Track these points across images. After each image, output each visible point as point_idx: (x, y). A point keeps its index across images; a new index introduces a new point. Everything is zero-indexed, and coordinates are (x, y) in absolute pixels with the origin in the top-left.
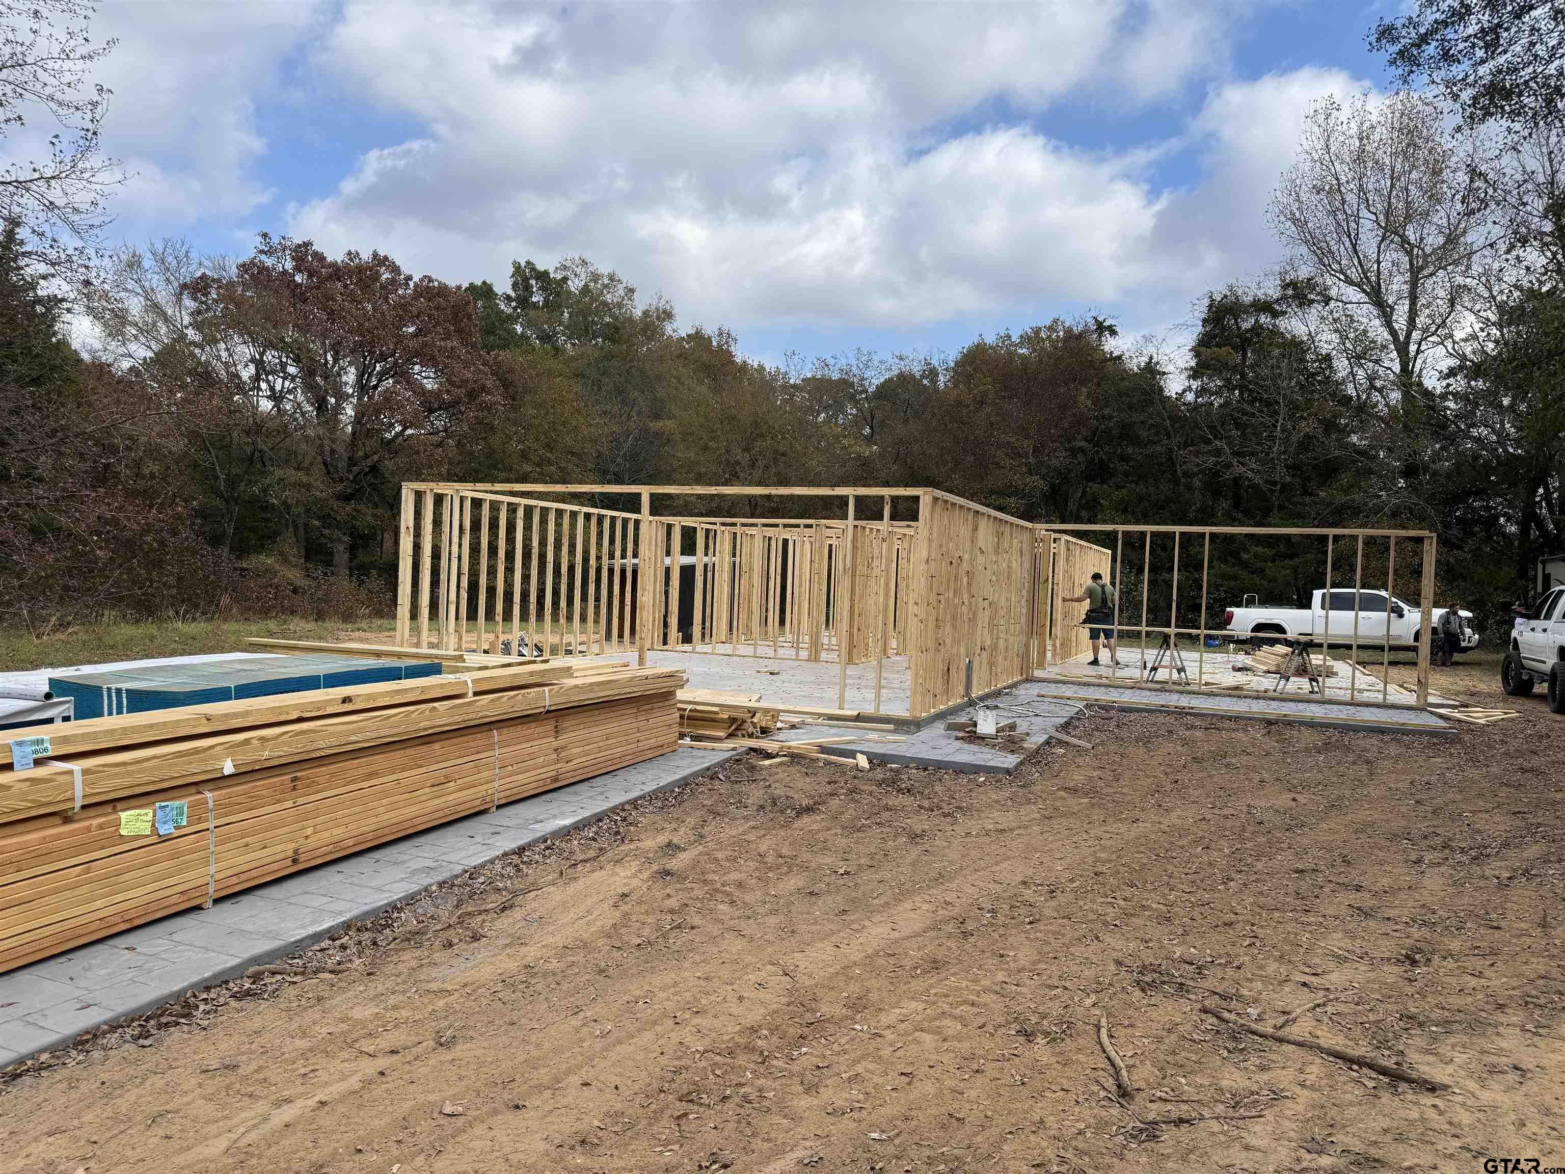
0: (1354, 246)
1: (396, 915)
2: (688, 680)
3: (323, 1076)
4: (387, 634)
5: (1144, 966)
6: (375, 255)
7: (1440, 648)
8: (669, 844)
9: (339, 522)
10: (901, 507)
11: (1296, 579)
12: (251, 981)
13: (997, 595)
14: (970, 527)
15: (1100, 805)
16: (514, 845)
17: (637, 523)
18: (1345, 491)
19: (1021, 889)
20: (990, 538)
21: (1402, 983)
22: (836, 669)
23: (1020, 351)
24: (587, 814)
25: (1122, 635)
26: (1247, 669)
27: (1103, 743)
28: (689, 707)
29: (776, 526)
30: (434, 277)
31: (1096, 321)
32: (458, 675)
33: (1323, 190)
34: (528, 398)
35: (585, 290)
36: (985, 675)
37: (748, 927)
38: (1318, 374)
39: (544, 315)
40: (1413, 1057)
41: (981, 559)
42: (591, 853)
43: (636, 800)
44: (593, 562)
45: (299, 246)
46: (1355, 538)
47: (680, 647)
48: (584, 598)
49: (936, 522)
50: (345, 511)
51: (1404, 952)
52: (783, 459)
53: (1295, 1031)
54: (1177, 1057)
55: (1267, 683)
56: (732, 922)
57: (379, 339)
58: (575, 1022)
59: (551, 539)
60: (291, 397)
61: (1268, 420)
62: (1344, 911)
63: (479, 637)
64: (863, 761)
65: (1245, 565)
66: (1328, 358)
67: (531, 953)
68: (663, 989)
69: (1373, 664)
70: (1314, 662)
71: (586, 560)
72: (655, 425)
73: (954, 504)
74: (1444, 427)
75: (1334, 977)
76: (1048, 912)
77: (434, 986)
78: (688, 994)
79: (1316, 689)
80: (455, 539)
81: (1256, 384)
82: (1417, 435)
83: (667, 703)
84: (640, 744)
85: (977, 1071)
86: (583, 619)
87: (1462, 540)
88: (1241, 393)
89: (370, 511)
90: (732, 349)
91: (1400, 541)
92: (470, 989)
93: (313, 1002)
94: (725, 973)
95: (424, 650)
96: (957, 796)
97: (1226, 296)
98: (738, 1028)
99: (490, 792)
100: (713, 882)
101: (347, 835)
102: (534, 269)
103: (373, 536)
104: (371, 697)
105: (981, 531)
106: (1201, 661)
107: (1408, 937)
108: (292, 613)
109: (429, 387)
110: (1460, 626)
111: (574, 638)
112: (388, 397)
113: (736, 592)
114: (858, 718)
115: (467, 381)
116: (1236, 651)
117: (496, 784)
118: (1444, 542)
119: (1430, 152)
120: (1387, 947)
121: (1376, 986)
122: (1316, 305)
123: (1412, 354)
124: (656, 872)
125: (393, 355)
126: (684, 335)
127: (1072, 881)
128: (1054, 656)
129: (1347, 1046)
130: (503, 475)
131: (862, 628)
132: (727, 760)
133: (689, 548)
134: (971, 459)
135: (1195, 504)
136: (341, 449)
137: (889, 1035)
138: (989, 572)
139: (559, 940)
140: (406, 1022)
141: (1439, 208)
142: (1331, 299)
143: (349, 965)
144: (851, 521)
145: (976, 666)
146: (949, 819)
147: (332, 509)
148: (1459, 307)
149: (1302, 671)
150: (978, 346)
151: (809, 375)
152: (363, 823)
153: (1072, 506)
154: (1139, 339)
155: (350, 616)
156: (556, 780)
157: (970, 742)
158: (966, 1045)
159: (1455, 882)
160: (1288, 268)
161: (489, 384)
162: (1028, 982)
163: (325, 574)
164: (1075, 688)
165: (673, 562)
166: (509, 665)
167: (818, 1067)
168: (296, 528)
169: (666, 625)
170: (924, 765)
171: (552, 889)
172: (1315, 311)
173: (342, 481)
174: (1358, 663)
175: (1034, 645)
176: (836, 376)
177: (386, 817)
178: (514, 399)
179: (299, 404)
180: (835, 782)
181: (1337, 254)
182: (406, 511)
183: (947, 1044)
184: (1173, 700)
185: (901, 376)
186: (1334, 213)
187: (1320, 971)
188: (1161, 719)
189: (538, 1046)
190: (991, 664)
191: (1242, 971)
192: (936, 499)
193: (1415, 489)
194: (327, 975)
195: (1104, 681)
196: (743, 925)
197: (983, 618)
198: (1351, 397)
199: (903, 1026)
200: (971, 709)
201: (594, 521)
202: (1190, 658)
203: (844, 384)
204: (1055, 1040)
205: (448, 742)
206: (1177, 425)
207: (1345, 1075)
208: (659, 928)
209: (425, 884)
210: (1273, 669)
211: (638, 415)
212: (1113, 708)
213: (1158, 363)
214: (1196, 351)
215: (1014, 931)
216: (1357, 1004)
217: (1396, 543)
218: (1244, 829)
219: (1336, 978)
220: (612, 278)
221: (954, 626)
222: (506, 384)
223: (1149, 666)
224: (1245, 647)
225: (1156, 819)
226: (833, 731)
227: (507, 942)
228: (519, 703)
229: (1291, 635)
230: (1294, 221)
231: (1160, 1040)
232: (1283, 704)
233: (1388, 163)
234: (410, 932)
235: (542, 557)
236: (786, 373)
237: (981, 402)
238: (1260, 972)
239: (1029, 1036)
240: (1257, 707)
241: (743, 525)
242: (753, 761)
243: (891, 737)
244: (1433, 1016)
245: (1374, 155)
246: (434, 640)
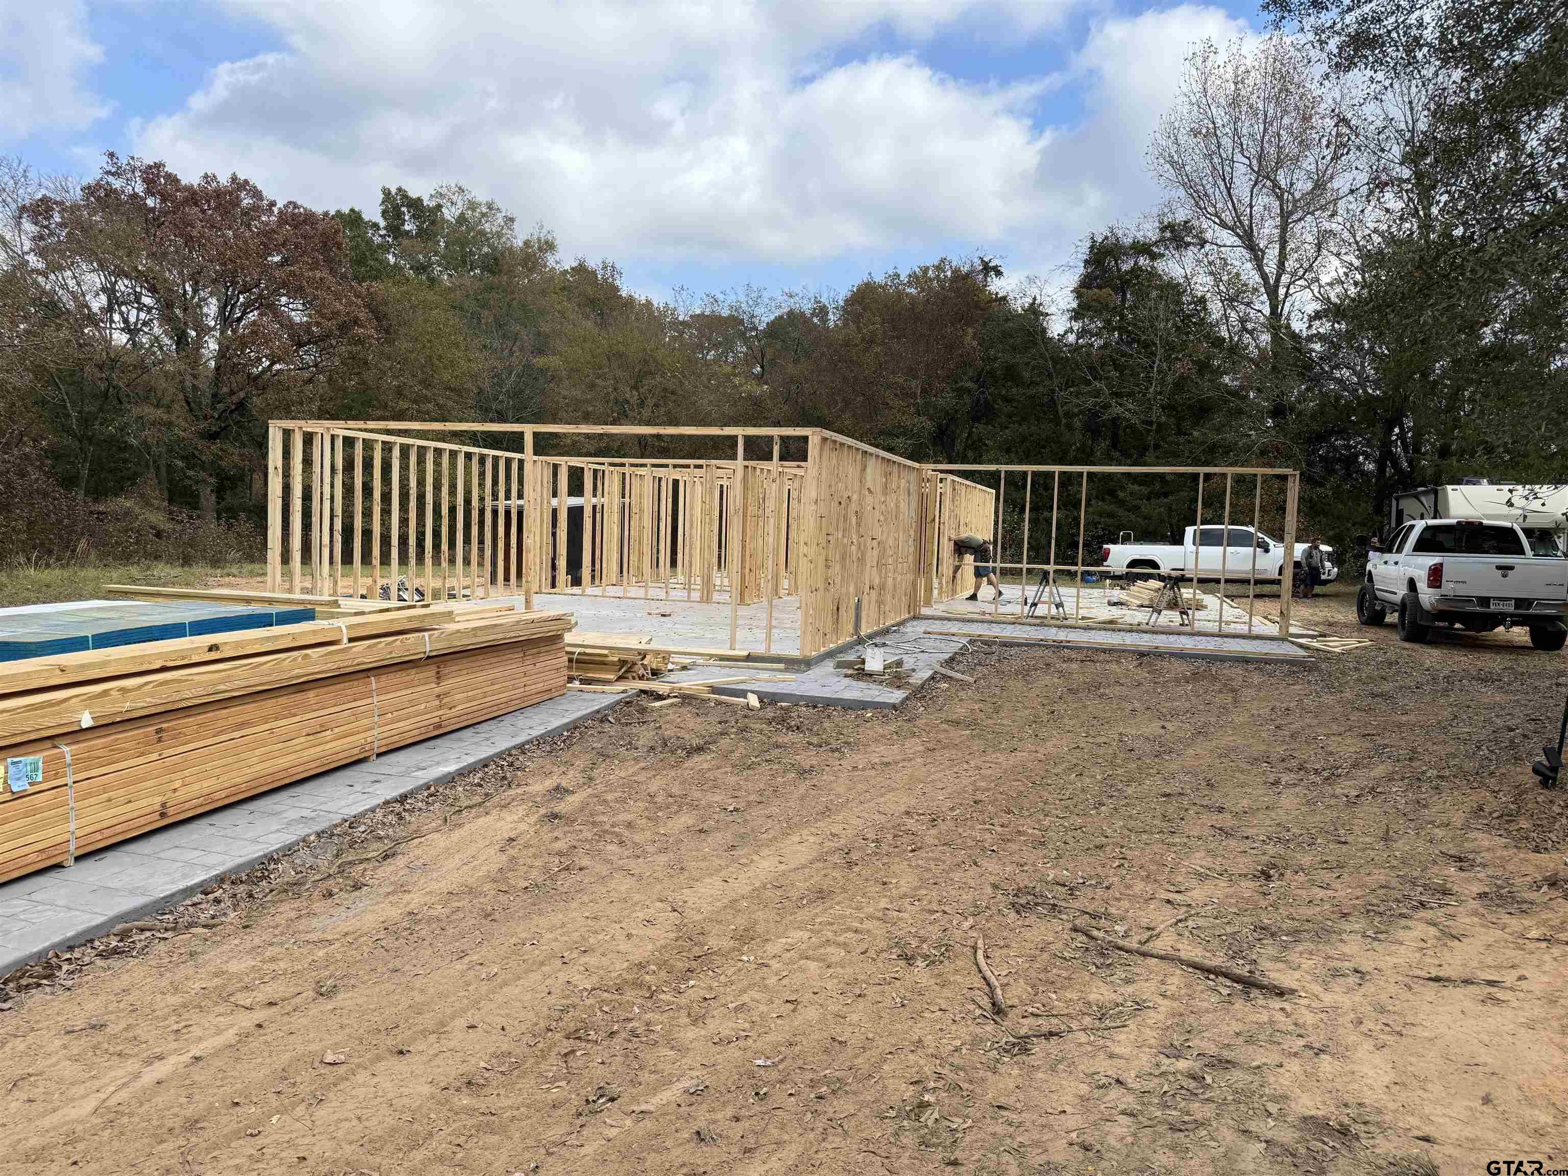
0: (1229, 190)
1: (272, 866)
2: (576, 623)
3: (196, 1031)
4: (259, 579)
5: (1019, 889)
6: (234, 179)
7: (1303, 581)
8: (557, 788)
9: (204, 462)
10: (793, 448)
11: (1170, 517)
12: (118, 938)
13: (885, 535)
14: (859, 468)
15: (980, 737)
16: (395, 794)
17: (521, 462)
18: (1218, 430)
19: (905, 819)
20: (878, 477)
21: (1257, 897)
22: (727, 611)
23: (908, 290)
24: (471, 760)
25: (1004, 572)
26: (1122, 604)
27: (984, 677)
28: (578, 650)
29: (666, 466)
30: (299, 203)
31: (982, 261)
32: (331, 621)
33: (1200, 133)
34: (403, 331)
35: (462, 219)
36: (874, 615)
37: (636, 866)
38: (1193, 316)
39: (418, 244)
40: (1265, 964)
41: (869, 499)
42: (477, 799)
43: (523, 744)
44: (475, 503)
45: (150, 167)
46: (1224, 475)
47: (570, 590)
48: (467, 540)
49: (825, 463)
50: (209, 451)
51: (1259, 868)
52: (673, 398)
53: (1159, 946)
54: (1049, 975)
55: (1141, 617)
56: (621, 862)
57: (243, 269)
58: (459, 966)
59: (429, 480)
60: (146, 330)
61: (1144, 361)
62: (1207, 832)
63: (355, 581)
64: (753, 700)
65: (1121, 503)
66: (1202, 301)
67: (414, 900)
68: (551, 929)
69: (1240, 597)
70: (1185, 596)
71: (468, 502)
72: (539, 361)
73: (842, 445)
74: (1309, 368)
75: (1195, 893)
76: (929, 840)
77: (313, 937)
78: (576, 934)
79: (1186, 622)
80: (327, 480)
81: (1135, 325)
82: (1285, 376)
83: (554, 647)
84: (527, 689)
85: (860, 996)
86: (467, 562)
87: (1324, 478)
88: (1120, 335)
89: (236, 451)
90: (617, 283)
91: (1266, 479)
92: (351, 938)
93: (184, 957)
94: (613, 911)
95: (297, 596)
96: (845, 731)
97: (1106, 238)
98: (626, 965)
99: (369, 740)
100: (602, 823)
101: (218, 787)
102: (405, 196)
103: (241, 478)
104: (238, 644)
105: (869, 470)
106: (1078, 597)
107: (1264, 854)
108: (155, 558)
109: (297, 319)
110: (1321, 561)
111: (457, 579)
112: (255, 329)
113: (626, 533)
114: (749, 658)
115: (338, 313)
116: (1112, 586)
117: (375, 732)
118: (1307, 479)
119: (1301, 98)
120: (1244, 864)
121: (1233, 901)
122: (1192, 247)
123: (1281, 297)
124: (544, 816)
125: (257, 286)
126: (567, 267)
127: (952, 809)
128: (940, 594)
129: (1205, 957)
130: (379, 413)
131: (753, 569)
132: (618, 703)
133: (576, 488)
134: (861, 398)
135: (1075, 443)
136: (204, 385)
137: (775, 965)
138: (877, 512)
139: (444, 886)
140: (284, 974)
141: (1307, 153)
142: (1207, 242)
143: (224, 919)
144: (740, 462)
145: (865, 603)
146: (836, 755)
147: (196, 449)
148: (1325, 252)
149: (1173, 605)
150: (866, 284)
151: (698, 312)
152: (234, 774)
153: (959, 447)
154: (1023, 279)
155: (218, 561)
156: (440, 727)
157: (859, 679)
158: (849, 970)
159: (1308, 801)
160: (1166, 210)
161: (362, 316)
162: (909, 907)
163: (191, 517)
164: (960, 624)
165: (560, 504)
166: (387, 610)
167: (705, 999)
168: (158, 468)
169: (554, 567)
170: (813, 703)
171: (436, 836)
172: (1190, 254)
173: (205, 418)
174: (1227, 596)
175: (922, 583)
176: (725, 313)
177: (258, 768)
178: (387, 332)
179: (157, 338)
180: (726, 722)
181: (1212, 197)
182: (274, 450)
183: (831, 971)
184: (1052, 634)
185: (791, 313)
186: (1210, 157)
187: (1183, 889)
188: (1040, 653)
189: (422, 991)
190: (880, 603)
191: (1111, 891)
192: (825, 440)
193: (1282, 429)
194: (200, 930)
195: (988, 617)
196: (632, 864)
197: (872, 556)
198: (1224, 339)
199: (788, 955)
200: (860, 647)
201: (475, 461)
202: (1068, 593)
203: (734, 321)
204: (933, 962)
205: (322, 690)
206: (1059, 366)
207: (1202, 984)
208: (546, 869)
209: (303, 834)
210: (1147, 603)
211: (521, 350)
212: (995, 643)
213: (1041, 304)
214: (1078, 292)
215: (897, 859)
216: (1216, 918)
217: (1264, 482)
218: (1115, 756)
219: (1198, 894)
220: (490, 206)
221: (843, 567)
222: (379, 316)
223: (1030, 601)
224: (1121, 582)
225: (1033, 748)
226: (727, 670)
227: (390, 890)
228: (397, 649)
229: (1164, 570)
230: (1172, 163)
231: (1033, 959)
232: (1155, 636)
233: (1261, 108)
234: (288, 883)
235: (421, 497)
236: (675, 309)
237: (871, 341)
238: (1128, 892)
239: (909, 959)
240: (1130, 640)
241: (632, 465)
242: (644, 703)
243: (780, 676)
244: (1284, 926)
245: (1249, 99)
246: (308, 585)
